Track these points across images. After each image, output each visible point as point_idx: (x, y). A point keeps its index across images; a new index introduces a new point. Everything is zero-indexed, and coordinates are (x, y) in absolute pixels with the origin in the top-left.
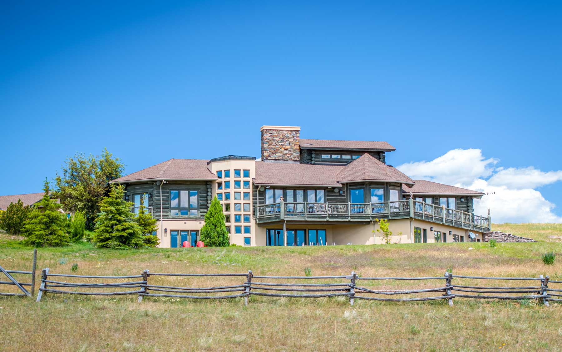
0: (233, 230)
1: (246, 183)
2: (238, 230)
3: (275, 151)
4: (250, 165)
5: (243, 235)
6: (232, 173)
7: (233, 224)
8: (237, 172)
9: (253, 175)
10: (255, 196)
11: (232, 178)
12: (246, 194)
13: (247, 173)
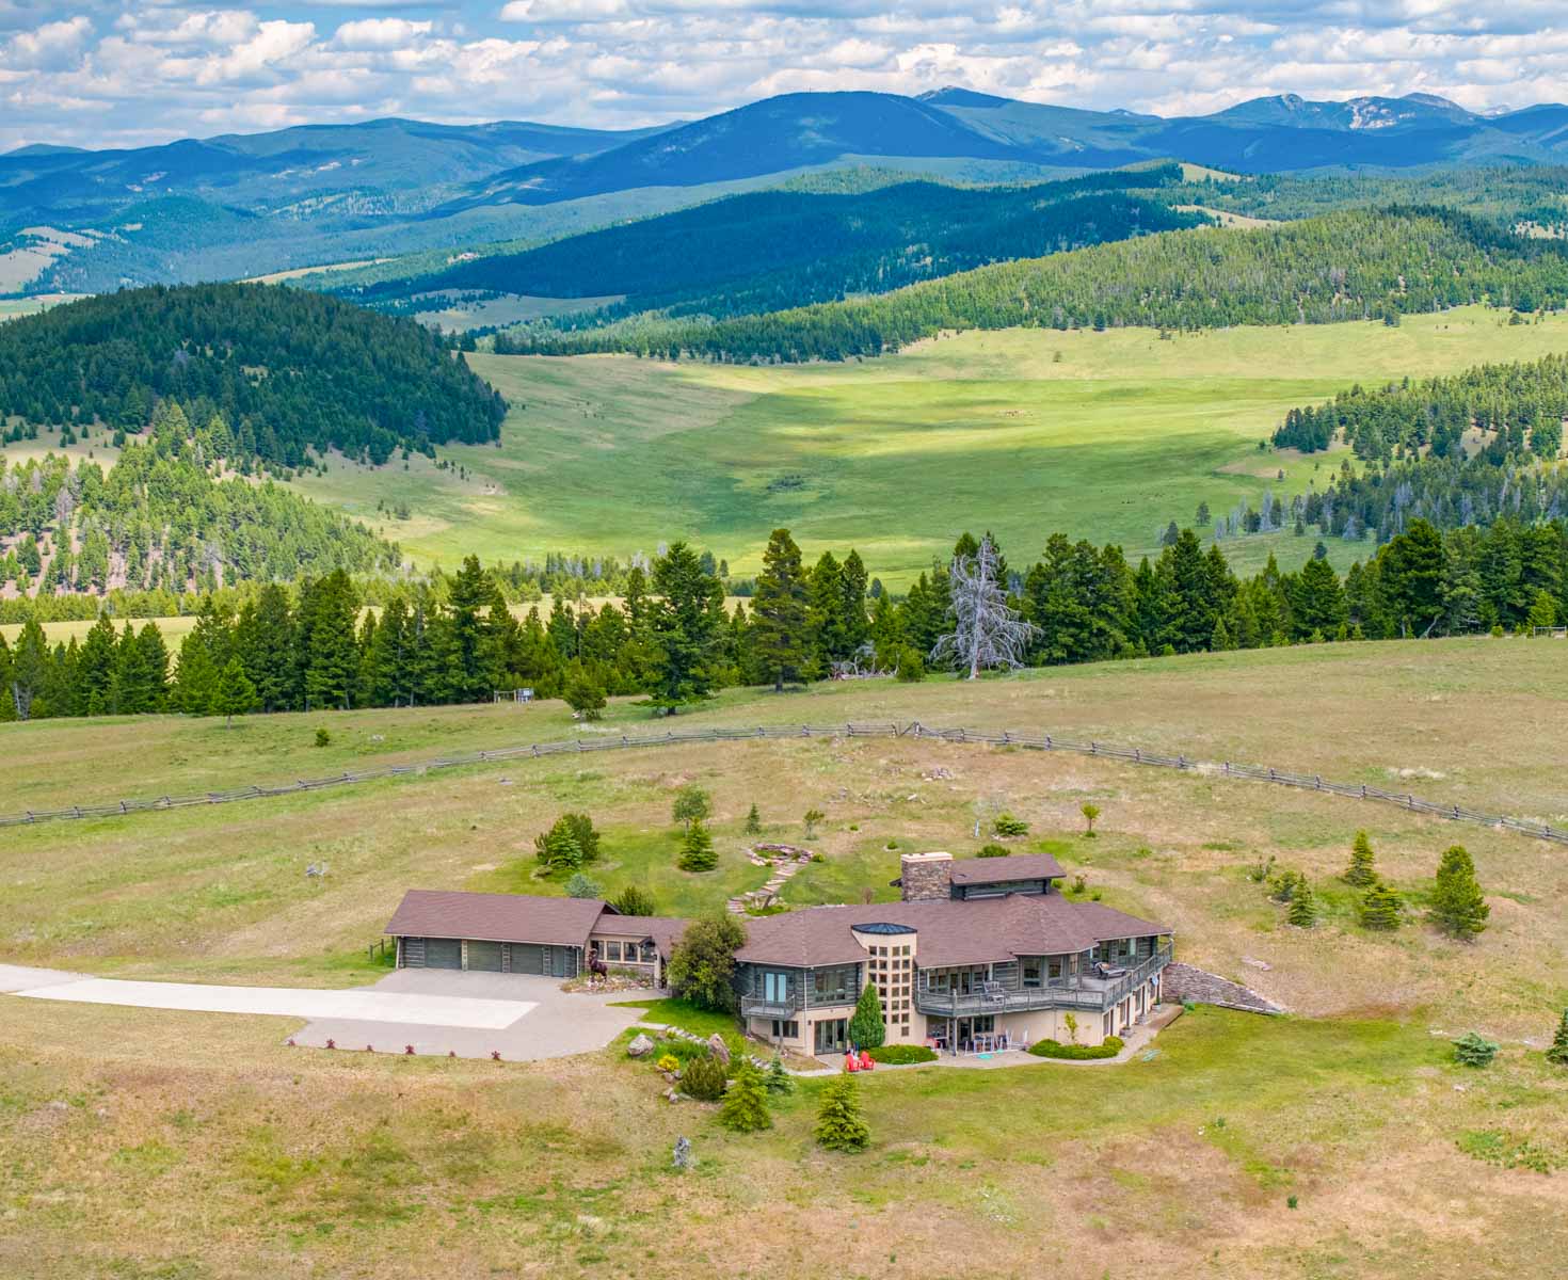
0: (889, 1019)
1: (906, 963)
2: (895, 1019)
3: (922, 889)
4: (910, 940)
5: (901, 1025)
6: (890, 952)
7: (890, 1013)
8: (896, 951)
9: (913, 952)
10: (915, 976)
11: (890, 959)
12: (906, 977)
13: (906, 951)
